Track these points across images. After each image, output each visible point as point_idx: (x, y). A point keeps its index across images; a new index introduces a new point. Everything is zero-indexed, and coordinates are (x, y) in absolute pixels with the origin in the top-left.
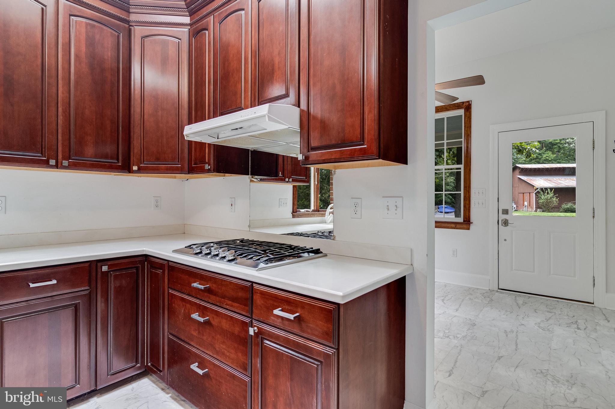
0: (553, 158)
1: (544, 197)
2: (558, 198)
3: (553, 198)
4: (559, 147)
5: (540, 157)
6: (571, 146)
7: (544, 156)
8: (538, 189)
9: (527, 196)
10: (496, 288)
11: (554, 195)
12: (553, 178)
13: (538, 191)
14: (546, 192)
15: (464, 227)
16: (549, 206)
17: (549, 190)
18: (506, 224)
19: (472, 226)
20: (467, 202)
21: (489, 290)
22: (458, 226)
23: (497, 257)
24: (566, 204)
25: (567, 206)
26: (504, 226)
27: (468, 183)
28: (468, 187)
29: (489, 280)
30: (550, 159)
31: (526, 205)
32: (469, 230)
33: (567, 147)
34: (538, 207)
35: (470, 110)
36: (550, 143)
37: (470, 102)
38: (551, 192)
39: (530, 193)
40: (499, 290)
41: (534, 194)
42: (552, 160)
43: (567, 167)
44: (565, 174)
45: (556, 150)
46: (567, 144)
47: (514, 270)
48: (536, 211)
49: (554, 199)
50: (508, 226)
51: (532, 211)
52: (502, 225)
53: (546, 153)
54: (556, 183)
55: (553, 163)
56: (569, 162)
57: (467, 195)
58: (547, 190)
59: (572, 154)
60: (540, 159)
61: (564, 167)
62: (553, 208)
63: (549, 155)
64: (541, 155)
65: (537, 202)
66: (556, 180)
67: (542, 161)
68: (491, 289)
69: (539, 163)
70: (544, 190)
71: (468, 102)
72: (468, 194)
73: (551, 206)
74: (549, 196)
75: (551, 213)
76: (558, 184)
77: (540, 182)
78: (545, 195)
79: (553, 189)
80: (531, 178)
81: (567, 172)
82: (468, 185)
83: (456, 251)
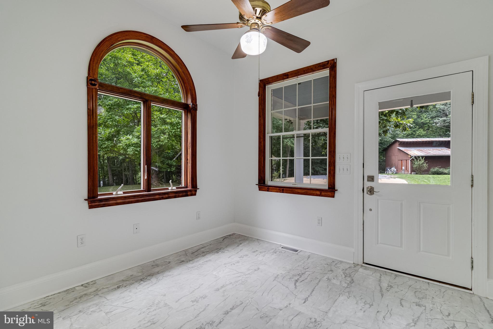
0: (424, 134)
1: (417, 163)
2: (428, 164)
3: (424, 163)
4: (429, 126)
5: (414, 133)
6: (438, 125)
7: (418, 132)
8: (412, 157)
9: (404, 163)
10: (361, 262)
11: (425, 162)
12: (424, 149)
13: (413, 158)
14: (418, 159)
15: (329, 195)
16: (421, 170)
17: (421, 158)
18: (372, 192)
19: (337, 194)
20: (332, 168)
21: (354, 263)
22: (323, 193)
23: (362, 229)
24: (433, 168)
25: (434, 170)
26: (369, 195)
27: (333, 148)
28: (333, 152)
29: (354, 252)
30: (422, 135)
31: (404, 169)
32: (334, 197)
33: (434, 126)
34: (413, 171)
35: (335, 69)
36: (422, 123)
37: (335, 60)
38: (422, 159)
39: (406, 160)
40: (363, 265)
41: (410, 161)
42: (423, 135)
43: (435, 141)
44: (433, 146)
45: (426, 128)
46: (435, 124)
47: (380, 243)
48: (411, 174)
49: (425, 165)
50: (373, 194)
51: (408, 174)
52: (367, 193)
53: (419, 130)
54: (426, 153)
55: (424, 138)
56: (436, 137)
57: (332, 161)
58: (420, 157)
59: (438, 131)
60: (414, 135)
61: (432, 141)
62: (424, 171)
63: (421, 132)
64: (415, 132)
65: (412, 167)
66: (426, 150)
67: (416, 136)
68: (355, 263)
69: (414, 138)
70: (417, 158)
71: (333, 60)
72: (333, 159)
73: (423, 170)
74: (421, 162)
75: (423, 175)
76: (427, 153)
77: (414, 152)
78: (418, 162)
79: (424, 157)
80: (408, 149)
81: (434, 144)
82: (332, 150)
83: (321, 220)
